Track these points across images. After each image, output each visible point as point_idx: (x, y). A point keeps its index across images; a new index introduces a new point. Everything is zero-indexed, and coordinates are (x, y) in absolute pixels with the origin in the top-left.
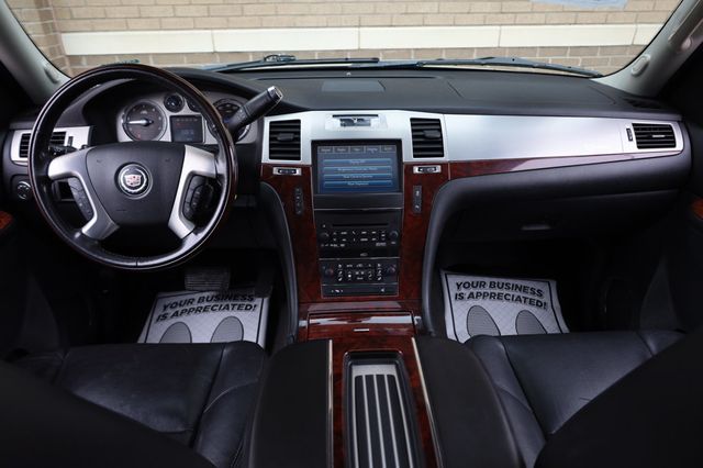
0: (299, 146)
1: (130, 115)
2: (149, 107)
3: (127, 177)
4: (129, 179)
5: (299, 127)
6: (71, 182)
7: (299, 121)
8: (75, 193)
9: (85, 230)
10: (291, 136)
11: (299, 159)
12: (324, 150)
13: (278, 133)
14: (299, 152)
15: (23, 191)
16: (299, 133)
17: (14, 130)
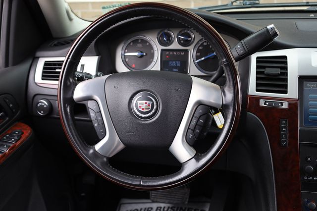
0: (286, 80)
1: (128, 49)
2: (144, 42)
3: (139, 102)
4: (140, 104)
5: (286, 63)
6: (90, 104)
7: (285, 57)
8: (92, 114)
9: (98, 147)
10: (278, 71)
11: (286, 92)
12: (309, 85)
13: (264, 67)
14: (286, 86)
15: (42, 108)
16: (286, 68)
17: (38, 58)
